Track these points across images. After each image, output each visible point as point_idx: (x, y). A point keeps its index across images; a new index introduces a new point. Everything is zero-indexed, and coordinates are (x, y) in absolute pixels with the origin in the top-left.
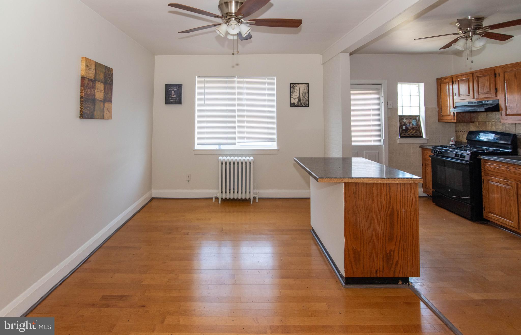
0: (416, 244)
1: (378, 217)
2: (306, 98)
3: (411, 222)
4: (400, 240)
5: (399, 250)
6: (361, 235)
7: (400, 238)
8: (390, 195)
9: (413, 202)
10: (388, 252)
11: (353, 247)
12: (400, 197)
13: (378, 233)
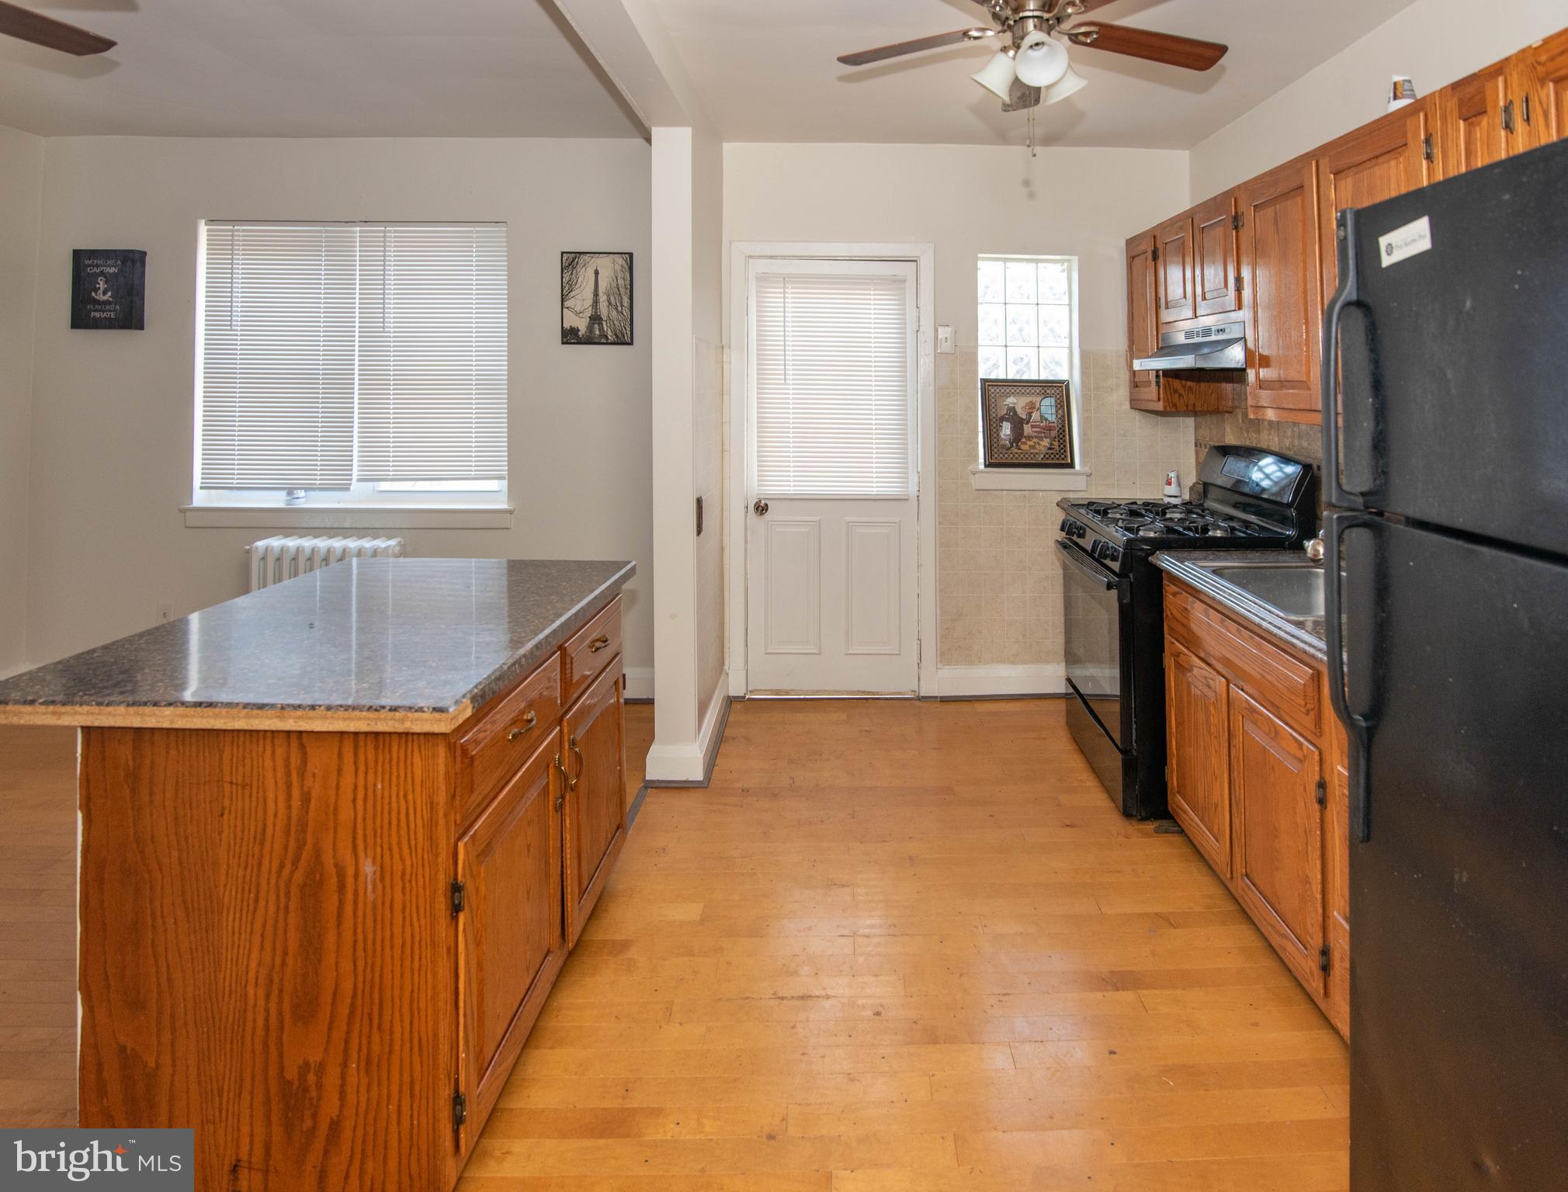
0: (430, 1033)
1: (246, 896)
2: (620, 308)
3: (408, 924)
4: (352, 1014)
5: (345, 1064)
6: (159, 985)
7: (353, 1005)
8: (306, 789)
9: (420, 830)
10: (291, 1074)
11: (123, 1049)
12: (354, 801)
13: (244, 978)
